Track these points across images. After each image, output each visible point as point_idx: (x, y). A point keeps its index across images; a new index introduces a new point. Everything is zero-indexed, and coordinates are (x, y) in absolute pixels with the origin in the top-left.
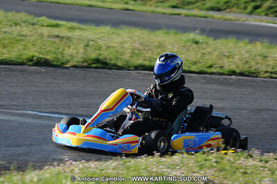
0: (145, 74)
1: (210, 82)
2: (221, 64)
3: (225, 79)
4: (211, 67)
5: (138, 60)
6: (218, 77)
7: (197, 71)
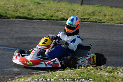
0: (21, 21)
1: (54, 24)
2: (56, 15)
3: (61, 23)
4: (52, 16)
5: (16, 13)
6: (57, 21)
7: (46, 18)
